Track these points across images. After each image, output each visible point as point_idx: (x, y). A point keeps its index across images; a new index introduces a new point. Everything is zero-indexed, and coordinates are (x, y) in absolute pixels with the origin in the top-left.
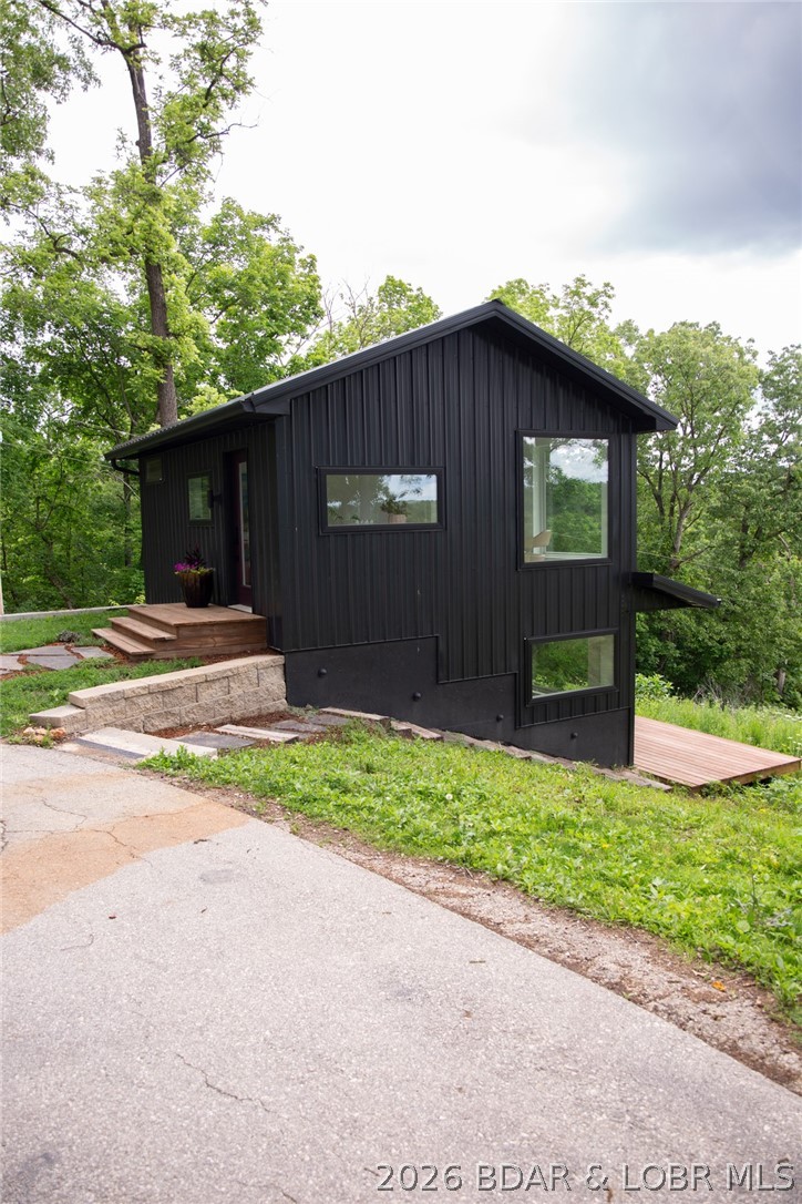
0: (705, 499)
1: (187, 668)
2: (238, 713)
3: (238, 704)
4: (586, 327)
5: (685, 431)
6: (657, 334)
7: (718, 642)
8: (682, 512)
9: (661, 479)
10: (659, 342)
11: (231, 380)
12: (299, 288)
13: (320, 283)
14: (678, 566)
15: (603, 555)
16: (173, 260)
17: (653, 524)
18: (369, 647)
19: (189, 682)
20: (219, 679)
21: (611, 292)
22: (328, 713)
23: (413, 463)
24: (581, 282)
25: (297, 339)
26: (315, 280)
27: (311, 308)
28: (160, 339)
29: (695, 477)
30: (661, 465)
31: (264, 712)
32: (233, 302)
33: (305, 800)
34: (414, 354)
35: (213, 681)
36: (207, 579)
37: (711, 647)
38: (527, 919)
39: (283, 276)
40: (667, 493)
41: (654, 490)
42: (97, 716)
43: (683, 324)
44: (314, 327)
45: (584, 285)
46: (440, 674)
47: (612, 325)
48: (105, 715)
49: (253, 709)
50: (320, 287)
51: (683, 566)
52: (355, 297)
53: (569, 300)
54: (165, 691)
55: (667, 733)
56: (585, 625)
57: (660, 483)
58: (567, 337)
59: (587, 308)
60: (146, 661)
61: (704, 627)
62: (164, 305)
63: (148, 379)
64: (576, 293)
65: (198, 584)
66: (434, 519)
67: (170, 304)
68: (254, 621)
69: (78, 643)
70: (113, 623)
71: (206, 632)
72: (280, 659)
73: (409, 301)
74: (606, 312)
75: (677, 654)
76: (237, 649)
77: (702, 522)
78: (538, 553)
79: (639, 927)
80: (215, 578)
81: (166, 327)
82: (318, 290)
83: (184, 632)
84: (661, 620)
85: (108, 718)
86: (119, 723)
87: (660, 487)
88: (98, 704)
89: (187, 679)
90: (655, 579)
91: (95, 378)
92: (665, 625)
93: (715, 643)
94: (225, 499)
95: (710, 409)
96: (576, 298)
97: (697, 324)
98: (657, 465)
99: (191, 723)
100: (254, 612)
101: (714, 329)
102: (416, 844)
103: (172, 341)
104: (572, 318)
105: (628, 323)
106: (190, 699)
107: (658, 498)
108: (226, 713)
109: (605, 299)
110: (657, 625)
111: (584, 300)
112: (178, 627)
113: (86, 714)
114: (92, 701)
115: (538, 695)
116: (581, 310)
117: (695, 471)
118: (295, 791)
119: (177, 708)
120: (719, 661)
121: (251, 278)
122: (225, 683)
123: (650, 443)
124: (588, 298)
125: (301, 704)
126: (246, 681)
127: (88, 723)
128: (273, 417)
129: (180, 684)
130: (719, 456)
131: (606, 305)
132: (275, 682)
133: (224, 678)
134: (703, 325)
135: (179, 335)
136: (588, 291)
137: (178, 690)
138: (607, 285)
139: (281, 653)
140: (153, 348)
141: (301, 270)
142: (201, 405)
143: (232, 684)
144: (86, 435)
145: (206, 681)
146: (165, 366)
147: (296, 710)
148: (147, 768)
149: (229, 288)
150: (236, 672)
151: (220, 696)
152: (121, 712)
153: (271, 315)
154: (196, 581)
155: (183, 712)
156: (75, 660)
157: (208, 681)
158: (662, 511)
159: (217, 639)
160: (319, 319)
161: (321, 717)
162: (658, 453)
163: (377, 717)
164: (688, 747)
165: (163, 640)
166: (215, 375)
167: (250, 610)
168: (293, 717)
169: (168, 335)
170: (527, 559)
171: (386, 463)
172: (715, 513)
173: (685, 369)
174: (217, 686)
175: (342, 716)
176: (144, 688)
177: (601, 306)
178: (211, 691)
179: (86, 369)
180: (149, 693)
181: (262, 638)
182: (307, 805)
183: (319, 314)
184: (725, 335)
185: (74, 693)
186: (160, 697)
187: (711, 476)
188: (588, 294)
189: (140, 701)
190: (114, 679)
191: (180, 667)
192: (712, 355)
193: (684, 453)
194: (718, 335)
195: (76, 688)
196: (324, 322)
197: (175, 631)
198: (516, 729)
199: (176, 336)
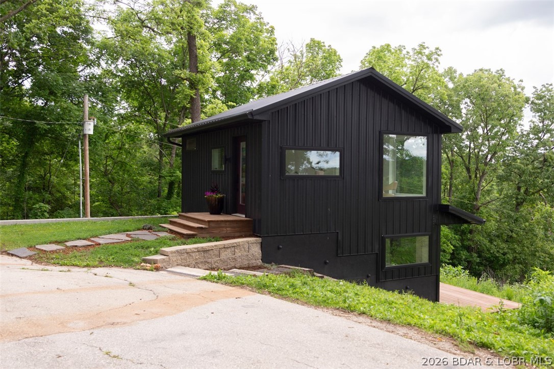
0: (495, 170)
1: (214, 241)
2: (239, 265)
3: (239, 260)
4: (425, 71)
5: (484, 131)
6: (465, 76)
7: (502, 254)
8: (481, 177)
9: (469, 158)
10: (466, 81)
11: (224, 94)
12: (266, 45)
13: (277, 42)
14: (478, 209)
15: (424, 195)
16: (203, 34)
17: (464, 184)
18: (304, 236)
19: (216, 248)
20: (230, 247)
21: (439, 53)
22: (283, 267)
23: (328, 145)
24: (422, 46)
25: (262, 73)
26: (274, 41)
27: (270, 56)
28: (194, 74)
29: (489, 156)
30: (470, 150)
31: (251, 265)
32: (228, 51)
33: (278, 290)
34: (330, 93)
35: (227, 248)
36: (221, 200)
37: (498, 257)
38: (371, 322)
39: (257, 39)
40: (473, 167)
41: (465, 164)
42: (174, 260)
43: (481, 70)
44: (272, 66)
45: (425, 48)
46: (339, 252)
47: (441, 70)
48: (177, 260)
49: (246, 263)
50: (276, 44)
51: (482, 209)
52: (296, 51)
53: (416, 57)
54: (205, 251)
55: (460, 292)
56: (414, 230)
57: (469, 160)
58: (414, 77)
59: (426, 61)
60: (194, 238)
61: (494, 245)
62: (196, 56)
63: (186, 95)
64: (420, 53)
65: (217, 203)
66: (338, 174)
67: (200, 56)
68: (246, 221)
69: (155, 230)
70: (170, 221)
71: (223, 225)
72: (259, 240)
73: (324, 53)
74: (437, 64)
75: (478, 260)
76: (238, 234)
77: (495, 183)
78: (390, 192)
79: (414, 326)
80: (225, 200)
81: (197, 68)
82: (275, 46)
83: (212, 225)
84: (469, 240)
85: (179, 261)
86: (183, 264)
87: (469, 163)
88: (174, 255)
89: (215, 246)
90: (450, 208)
91: (147, 90)
92: (471, 243)
93: (501, 255)
94: (232, 160)
95: (497, 119)
96: (420, 55)
97: (490, 70)
98: (468, 150)
99: (216, 268)
100: (246, 217)
101: (501, 73)
102: (328, 303)
103: (199, 76)
104: (418, 66)
105: (450, 69)
106: (216, 256)
107: (468, 170)
108: (233, 264)
109: (436, 56)
110: (466, 243)
111: (424, 57)
112: (209, 222)
113: (169, 259)
114: (172, 252)
115: (388, 265)
116: (423, 62)
117: (488, 154)
118: (274, 286)
119: (210, 260)
120: (503, 265)
121: (239, 40)
122: (233, 249)
123: (464, 137)
124: (427, 56)
125: (269, 263)
126: (243, 249)
127: (169, 263)
128: (261, 121)
129: (212, 248)
130: (503, 146)
131: (437, 60)
132: (256, 251)
133: (232, 247)
134: (494, 70)
135: (203, 72)
136: (427, 52)
137: (211, 251)
138: (437, 49)
139: (259, 237)
140: (189, 79)
141: (266, 34)
142: (212, 109)
143: (236, 250)
144: (137, 121)
145: (224, 248)
146: (196, 89)
147: (266, 265)
148: (204, 279)
149: (226, 44)
150: (238, 244)
151: (230, 255)
152: (184, 259)
153: (248, 59)
154: (215, 201)
155: (213, 262)
156: (156, 237)
157: (225, 248)
158: (470, 177)
159: (228, 229)
160: (275, 62)
161: (279, 269)
162: (468, 143)
163: (307, 269)
164: (469, 299)
165: (201, 228)
166: (214, 91)
167: (244, 216)
168: (265, 268)
169: (198, 72)
170: (385, 195)
171: (315, 145)
172: (501, 179)
173: (482, 96)
174: (229, 250)
175: (289, 268)
176: (196, 248)
177: (434, 60)
178: (226, 253)
179: (142, 85)
180: (198, 251)
181: (249, 229)
182: (280, 292)
183: (275, 59)
184: (507, 77)
185: (163, 249)
186: (203, 253)
187: (499, 157)
188: (427, 53)
189: (193, 254)
190: (179, 244)
191: (210, 241)
192: (497, 88)
193: (483, 144)
194: (503, 77)
195: (161, 248)
196: (278, 64)
197: (207, 224)
198: (377, 282)
199: (202, 73)
